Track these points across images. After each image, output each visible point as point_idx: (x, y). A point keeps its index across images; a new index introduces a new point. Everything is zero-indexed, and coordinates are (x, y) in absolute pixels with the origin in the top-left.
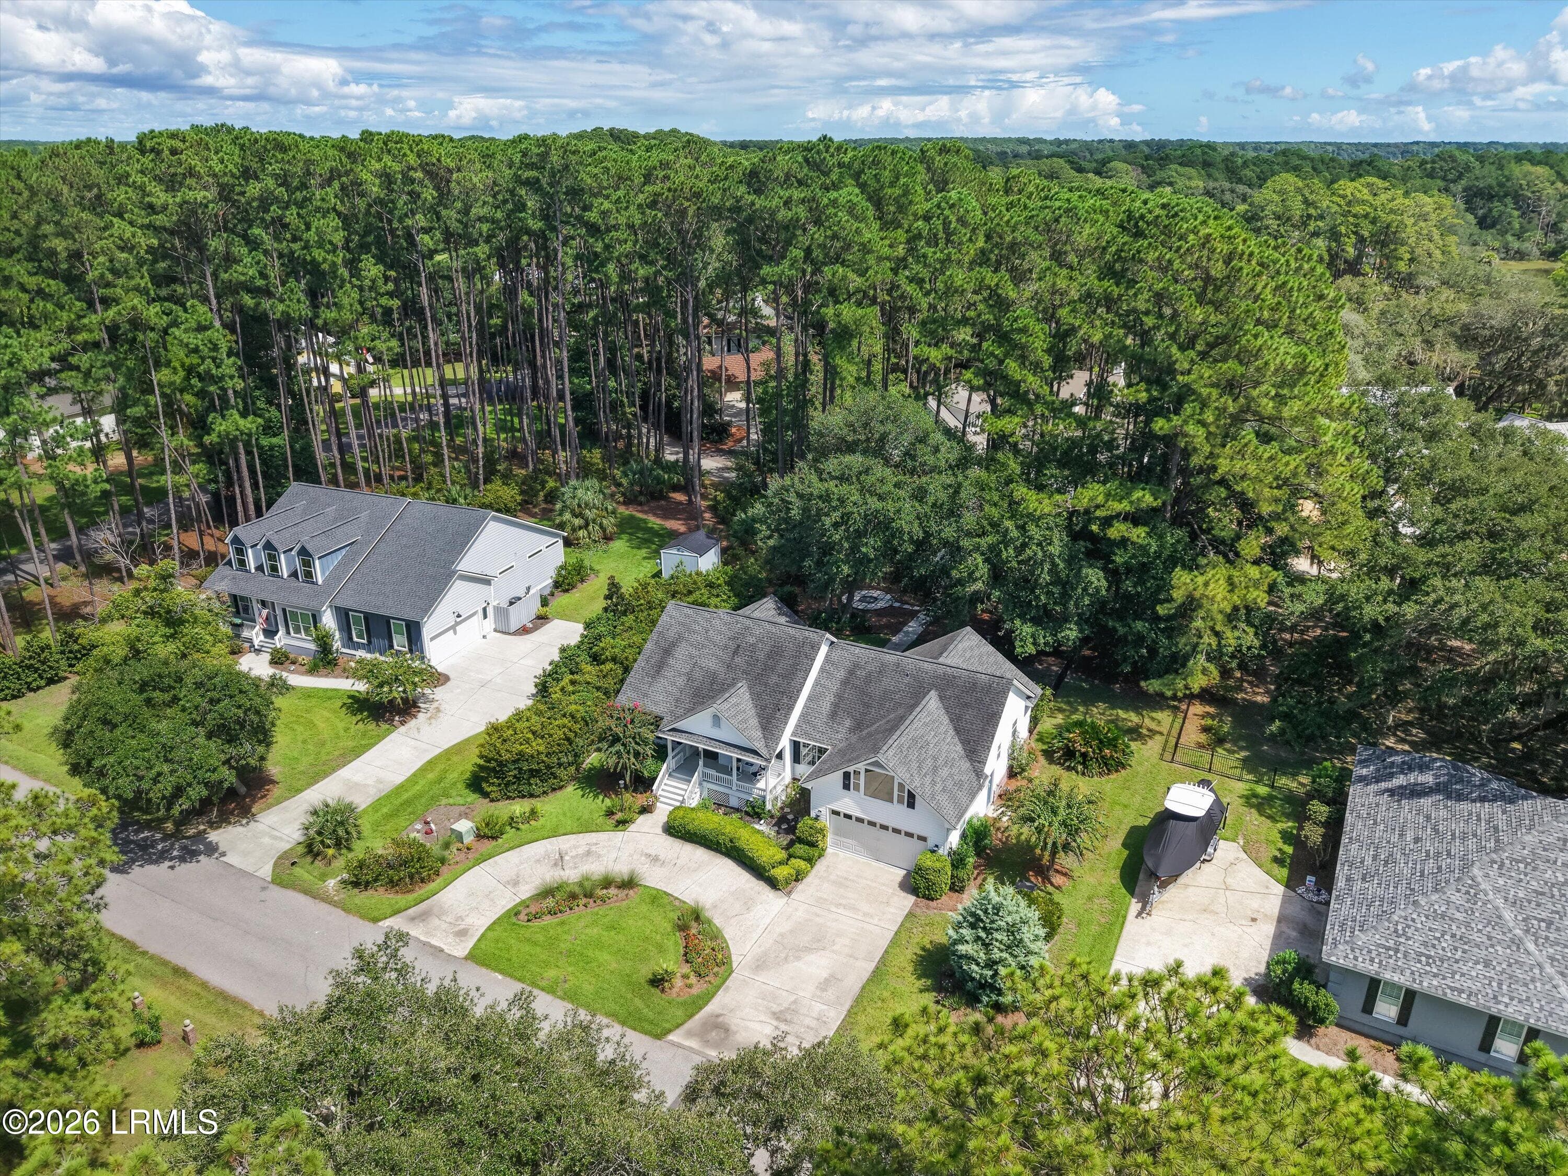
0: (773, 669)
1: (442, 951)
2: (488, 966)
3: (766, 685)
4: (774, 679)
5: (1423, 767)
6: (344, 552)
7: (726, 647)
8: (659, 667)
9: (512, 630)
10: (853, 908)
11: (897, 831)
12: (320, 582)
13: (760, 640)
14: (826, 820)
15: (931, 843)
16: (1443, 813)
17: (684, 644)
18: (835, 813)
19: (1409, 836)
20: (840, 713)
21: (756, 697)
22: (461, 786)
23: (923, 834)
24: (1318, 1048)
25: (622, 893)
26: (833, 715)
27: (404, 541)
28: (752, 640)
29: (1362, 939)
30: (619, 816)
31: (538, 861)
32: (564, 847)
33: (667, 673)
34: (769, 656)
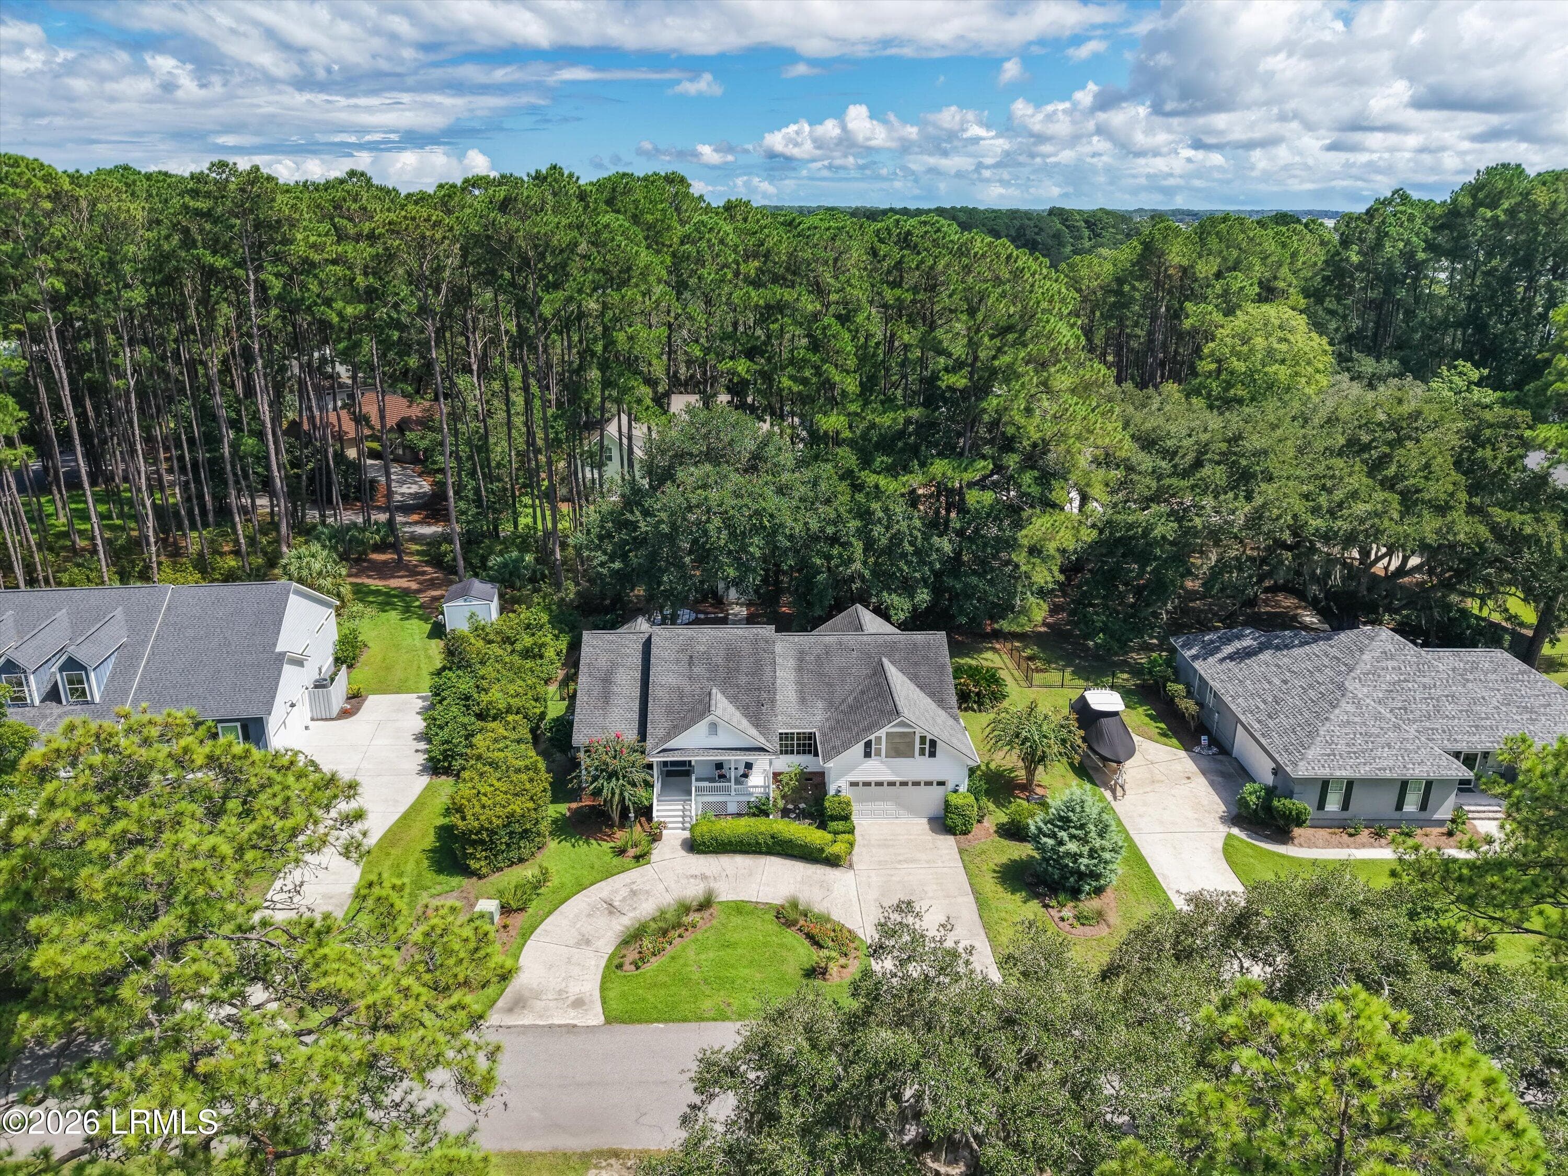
0: (737, 670)
1: (575, 1026)
2: (640, 1021)
3: (738, 686)
4: (743, 680)
5: (1239, 637)
6: (113, 658)
7: (678, 661)
8: (606, 698)
9: (334, 715)
10: (913, 861)
11: (916, 784)
12: (97, 699)
13: (711, 646)
14: (847, 793)
15: (950, 786)
16: (1286, 660)
17: (621, 670)
18: (854, 784)
19: (1277, 681)
20: (808, 697)
21: (733, 699)
22: (429, 876)
23: (941, 779)
24: (1301, 845)
25: (706, 914)
26: (803, 700)
27: (190, 633)
28: (702, 648)
29: (1310, 754)
30: (632, 852)
31: (589, 915)
32: (605, 894)
33: (615, 700)
34: (728, 658)
